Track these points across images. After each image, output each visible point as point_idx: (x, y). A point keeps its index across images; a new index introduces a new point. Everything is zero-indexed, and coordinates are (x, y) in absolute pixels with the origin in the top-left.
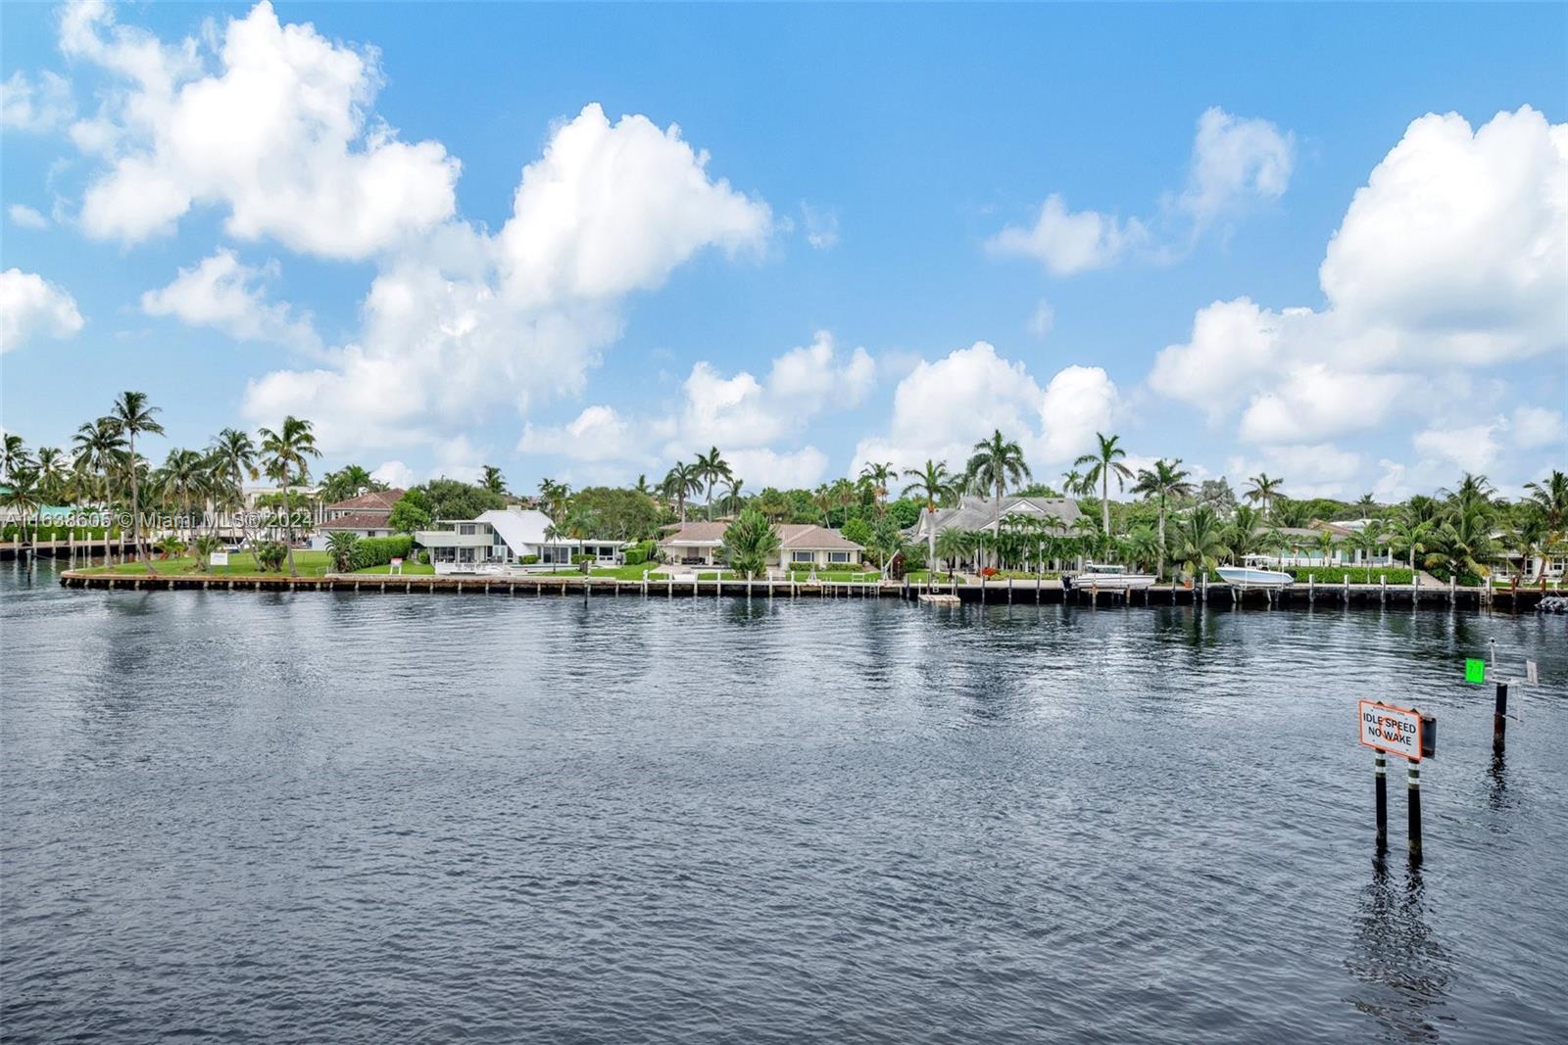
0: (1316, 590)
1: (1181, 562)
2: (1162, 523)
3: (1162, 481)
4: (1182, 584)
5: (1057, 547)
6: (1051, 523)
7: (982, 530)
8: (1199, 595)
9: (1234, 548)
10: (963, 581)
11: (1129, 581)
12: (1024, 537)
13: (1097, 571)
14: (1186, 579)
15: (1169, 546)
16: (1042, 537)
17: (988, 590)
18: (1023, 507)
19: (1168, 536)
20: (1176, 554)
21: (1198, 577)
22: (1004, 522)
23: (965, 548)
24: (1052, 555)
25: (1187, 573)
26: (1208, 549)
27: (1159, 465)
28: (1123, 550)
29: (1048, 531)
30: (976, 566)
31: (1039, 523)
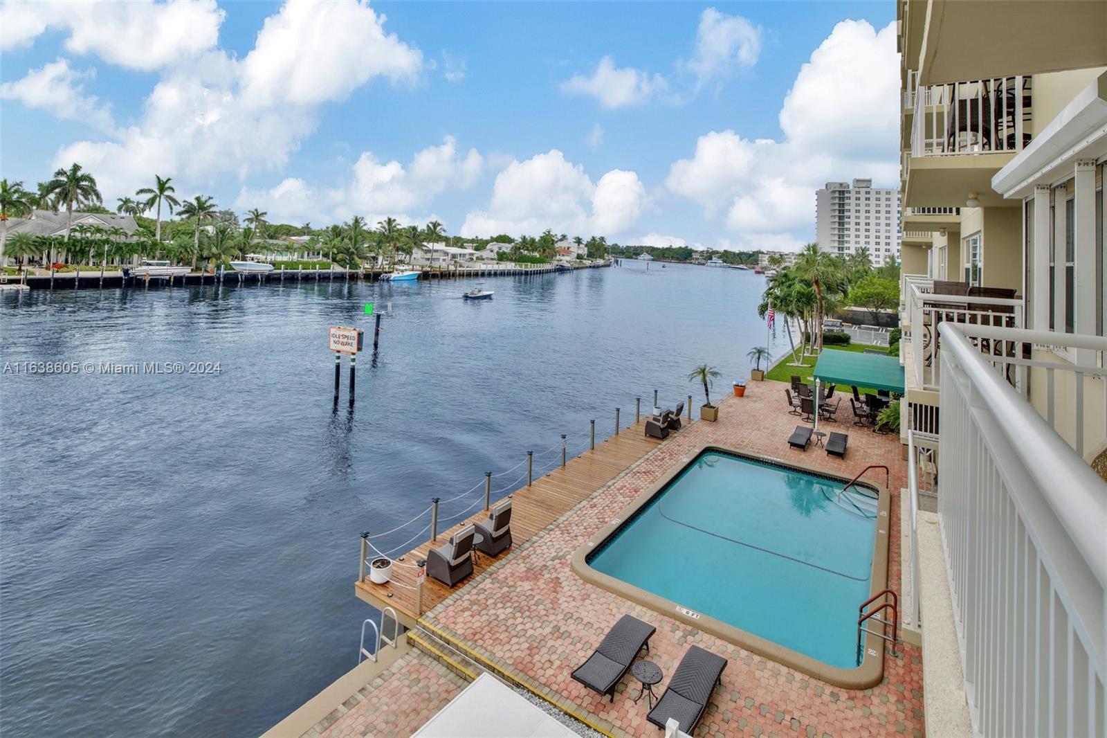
0: (285, 273)
1: (208, 259)
2: (197, 234)
3: (198, 209)
4: (208, 272)
5: (119, 248)
6: (116, 232)
7: (53, 235)
8: (219, 278)
9: (241, 250)
10: (32, 273)
11: (173, 271)
12: (92, 241)
13: (150, 265)
14: (210, 269)
15: (201, 249)
16: (107, 242)
17: (56, 280)
18: (90, 220)
19: (201, 243)
20: (205, 253)
21: (218, 267)
22: (75, 230)
23: (37, 248)
24: (115, 254)
25: (211, 266)
26: (226, 251)
27: (198, 199)
28: (169, 251)
29: (113, 238)
30: (45, 261)
31: (106, 232)
